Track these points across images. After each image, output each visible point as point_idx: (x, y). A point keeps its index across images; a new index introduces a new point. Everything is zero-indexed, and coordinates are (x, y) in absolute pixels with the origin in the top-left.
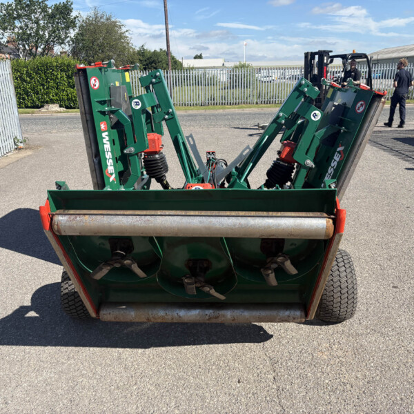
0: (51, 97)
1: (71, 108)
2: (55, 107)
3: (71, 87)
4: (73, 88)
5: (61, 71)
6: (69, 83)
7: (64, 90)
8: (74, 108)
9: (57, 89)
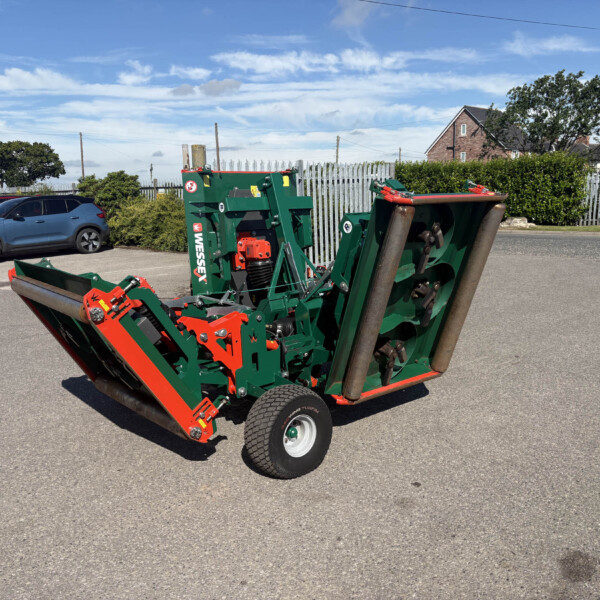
0: (525, 208)
1: (551, 224)
2: (521, 222)
3: (555, 195)
4: (558, 197)
5: (545, 172)
6: (554, 188)
7: (544, 199)
8: (556, 225)
9: (535, 197)
